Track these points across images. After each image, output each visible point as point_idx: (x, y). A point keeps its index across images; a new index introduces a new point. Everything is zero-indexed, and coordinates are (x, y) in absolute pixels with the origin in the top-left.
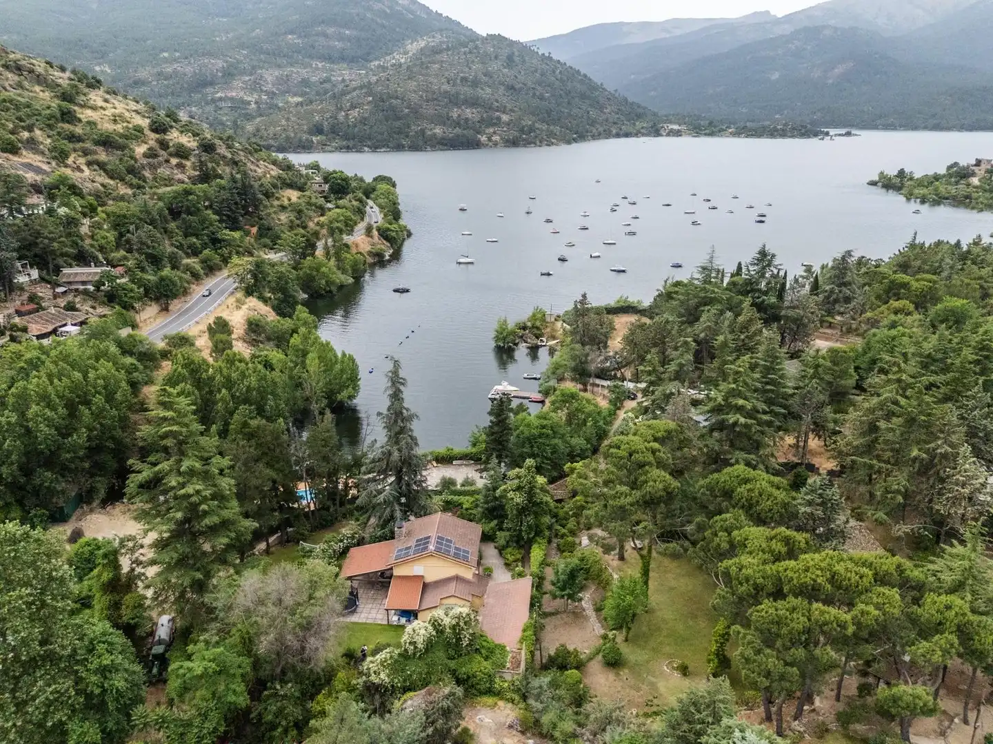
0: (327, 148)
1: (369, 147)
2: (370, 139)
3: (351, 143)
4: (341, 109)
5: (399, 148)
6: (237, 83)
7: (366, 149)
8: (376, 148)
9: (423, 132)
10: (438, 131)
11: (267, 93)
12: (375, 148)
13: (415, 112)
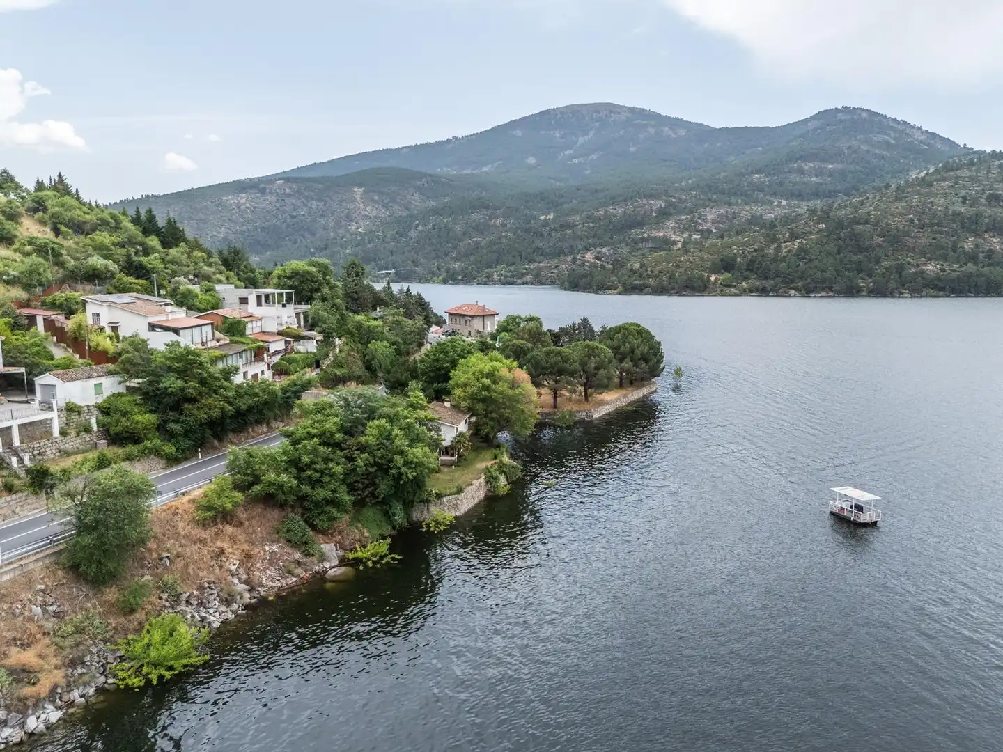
0: (728, 291)
1: (796, 289)
2: (801, 278)
3: (768, 284)
4: (774, 240)
5: (852, 292)
6: (671, 223)
7: (792, 292)
8: (812, 292)
9: (900, 269)
10: (930, 268)
11: (702, 232)
12: (807, 292)
13: (895, 240)
